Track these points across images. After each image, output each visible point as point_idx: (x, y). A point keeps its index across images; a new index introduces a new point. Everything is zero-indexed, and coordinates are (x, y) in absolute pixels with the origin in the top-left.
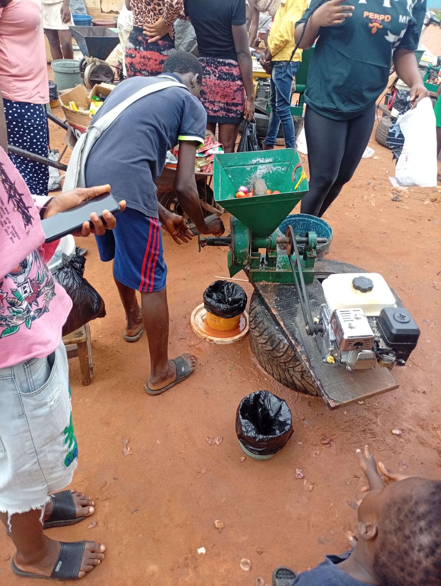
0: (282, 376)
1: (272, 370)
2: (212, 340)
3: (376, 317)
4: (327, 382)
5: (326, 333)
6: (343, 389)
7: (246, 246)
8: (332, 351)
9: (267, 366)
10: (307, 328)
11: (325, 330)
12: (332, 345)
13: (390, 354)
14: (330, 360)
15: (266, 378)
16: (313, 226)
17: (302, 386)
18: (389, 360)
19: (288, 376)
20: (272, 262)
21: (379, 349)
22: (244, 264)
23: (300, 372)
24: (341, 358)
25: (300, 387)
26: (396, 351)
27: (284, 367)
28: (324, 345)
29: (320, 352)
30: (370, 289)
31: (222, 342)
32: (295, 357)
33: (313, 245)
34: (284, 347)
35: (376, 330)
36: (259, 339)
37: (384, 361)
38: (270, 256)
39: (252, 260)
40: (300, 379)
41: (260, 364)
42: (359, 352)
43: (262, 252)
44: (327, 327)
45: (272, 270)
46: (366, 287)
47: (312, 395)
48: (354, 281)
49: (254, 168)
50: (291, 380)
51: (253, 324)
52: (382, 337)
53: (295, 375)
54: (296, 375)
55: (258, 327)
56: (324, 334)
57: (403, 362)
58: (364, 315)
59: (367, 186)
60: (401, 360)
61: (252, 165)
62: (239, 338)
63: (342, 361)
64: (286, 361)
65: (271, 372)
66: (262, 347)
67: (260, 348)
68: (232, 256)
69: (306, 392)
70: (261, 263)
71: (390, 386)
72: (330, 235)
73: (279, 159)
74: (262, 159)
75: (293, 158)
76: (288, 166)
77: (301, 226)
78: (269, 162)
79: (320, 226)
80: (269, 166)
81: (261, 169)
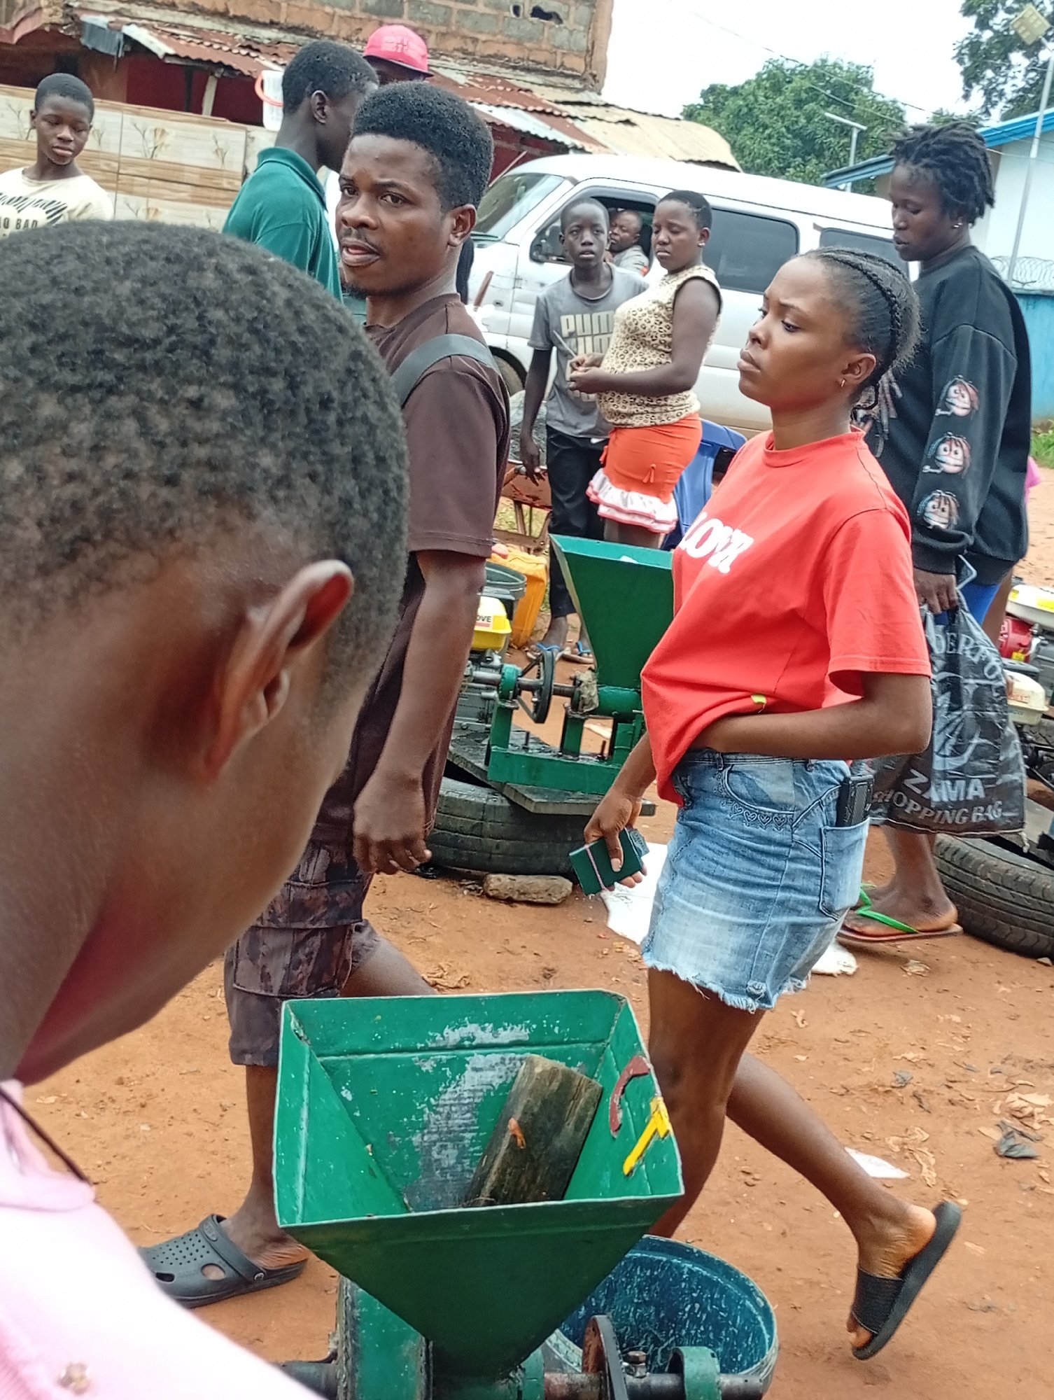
49: (449, 1063)
59: (896, 1093)
61: (443, 1049)
72: (767, 1337)
73: (556, 1030)
74: (483, 1029)
75: (613, 1028)
76: (594, 1061)
77: (638, 1286)
78: (514, 1039)
79: (721, 1294)
80: (513, 1055)
81: (481, 1070)
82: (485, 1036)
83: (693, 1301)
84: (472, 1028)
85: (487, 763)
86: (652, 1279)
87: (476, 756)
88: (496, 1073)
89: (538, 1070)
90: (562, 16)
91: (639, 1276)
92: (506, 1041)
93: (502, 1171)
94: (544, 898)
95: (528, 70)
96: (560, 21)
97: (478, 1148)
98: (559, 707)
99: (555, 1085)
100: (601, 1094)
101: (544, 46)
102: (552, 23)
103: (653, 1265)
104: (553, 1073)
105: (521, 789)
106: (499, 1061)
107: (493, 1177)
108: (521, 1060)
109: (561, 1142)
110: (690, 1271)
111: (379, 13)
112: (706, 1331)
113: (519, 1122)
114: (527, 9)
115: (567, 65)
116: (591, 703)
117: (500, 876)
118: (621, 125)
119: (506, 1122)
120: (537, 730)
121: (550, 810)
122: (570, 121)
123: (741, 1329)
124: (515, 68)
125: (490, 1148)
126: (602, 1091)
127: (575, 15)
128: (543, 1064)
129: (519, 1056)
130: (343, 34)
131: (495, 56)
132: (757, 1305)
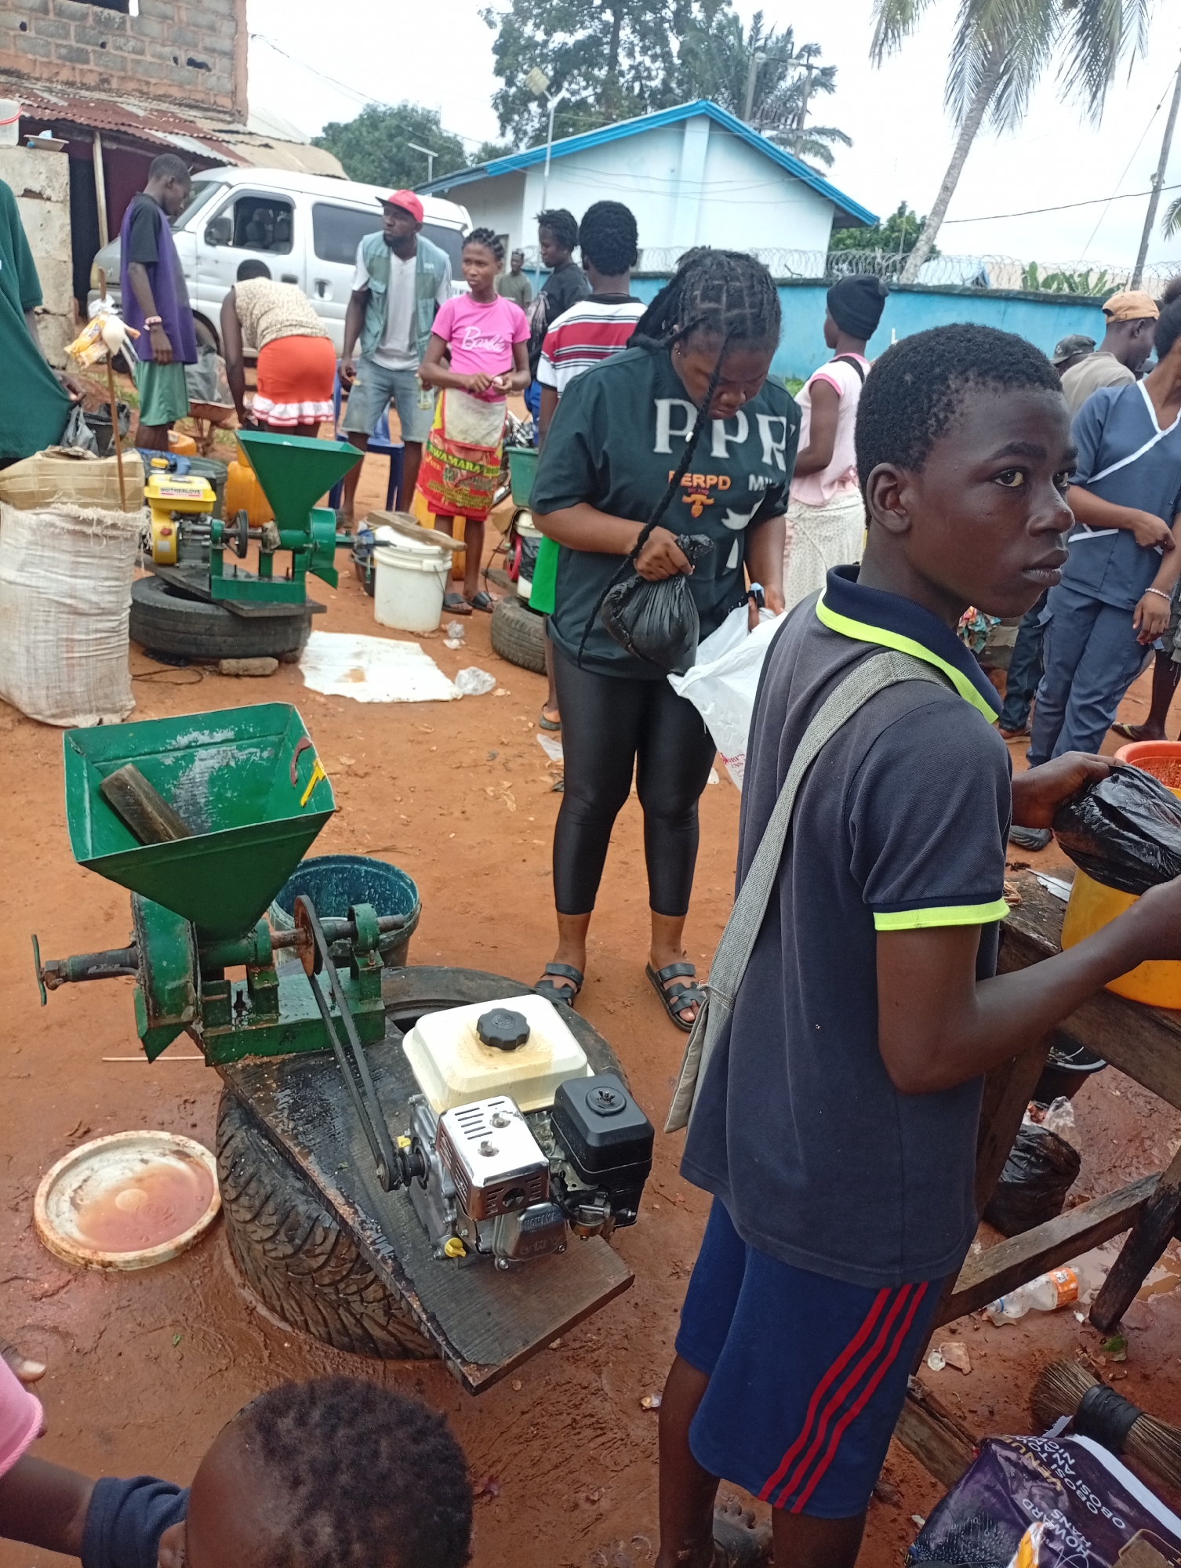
0: (331, 1325)
1: (302, 1312)
2: (110, 1264)
3: (549, 1109)
4: (453, 1315)
5: (431, 1177)
6: (496, 1324)
7: (186, 970)
8: (454, 1223)
9: (286, 1306)
10: (380, 1171)
11: (430, 1167)
12: (451, 1207)
13: (597, 1202)
14: (451, 1249)
15: (287, 1340)
16: (368, 882)
17: (392, 1339)
18: (596, 1217)
19: (349, 1320)
20: (266, 999)
21: (567, 1195)
22: (184, 1018)
23: (379, 1301)
24: (478, 1239)
25: (387, 1344)
26: (608, 1190)
27: (334, 1297)
28: (434, 1212)
29: (426, 1230)
30: (523, 1039)
31: (142, 1260)
32: (359, 1262)
33: (370, 940)
34: (325, 1238)
35: (552, 1143)
36: (254, 1228)
37: (585, 1221)
38: (257, 987)
39: (206, 1004)
40: (383, 1321)
41: (265, 1303)
42: (520, 1215)
43: (236, 976)
44: (432, 1158)
45: (267, 1021)
46: (513, 1037)
47: (424, 1357)
48: (480, 1025)
49: (183, 757)
50: (359, 1331)
51: (230, 1189)
52: (569, 1159)
53: (369, 1311)
54: (371, 1314)
55: (247, 1195)
56: (427, 1179)
57: (630, 1214)
58: (515, 1110)
59: (490, 763)
60: (623, 1211)
61: (178, 749)
62: (195, 1237)
63: (481, 1247)
64: (338, 1278)
65: (300, 1319)
66: (265, 1252)
67: (259, 1255)
68: (147, 1002)
69: (405, 1354)
70: (235, 1007)
71: (614, 1282)
72: (413, 896)
73: (251, 730)
74: (203, 735)
75: (288, 724)
76: (278, 745)
78: (224, 738)
79: (386, 881)
80: (225, 748)
81: (205, 760)
82: (204, 738)
83: (370, 888)
84: (195, 735)
85: (210, 588)
86: (343, 880)
87: (202, 585)
88: (216, 760)
90: (210, 66)
92: (219, 740)
94: (259, 672)
95: (191, 107)
96: (209, 70)
98: (254, 548)
101: (200, 88)
102: (203, 71)
103: (343, 871)
105: (235, 602)
106: (217, 753)
108: (230, 750)
110: (366, 871)
111: (71, 60)
114: (183, 60)
115: (219, 103)
116: (275, 542)
117: (230, 660)
118: (262, 149)
120: (240, 562)
121: (257, 614)
122: (225, 144)
123: (399, 899)
124: (180, 105)
127: (219, 64)
129: (228, 748)
130: (45, 76)
131: (164, 96)
132: (406, 883)
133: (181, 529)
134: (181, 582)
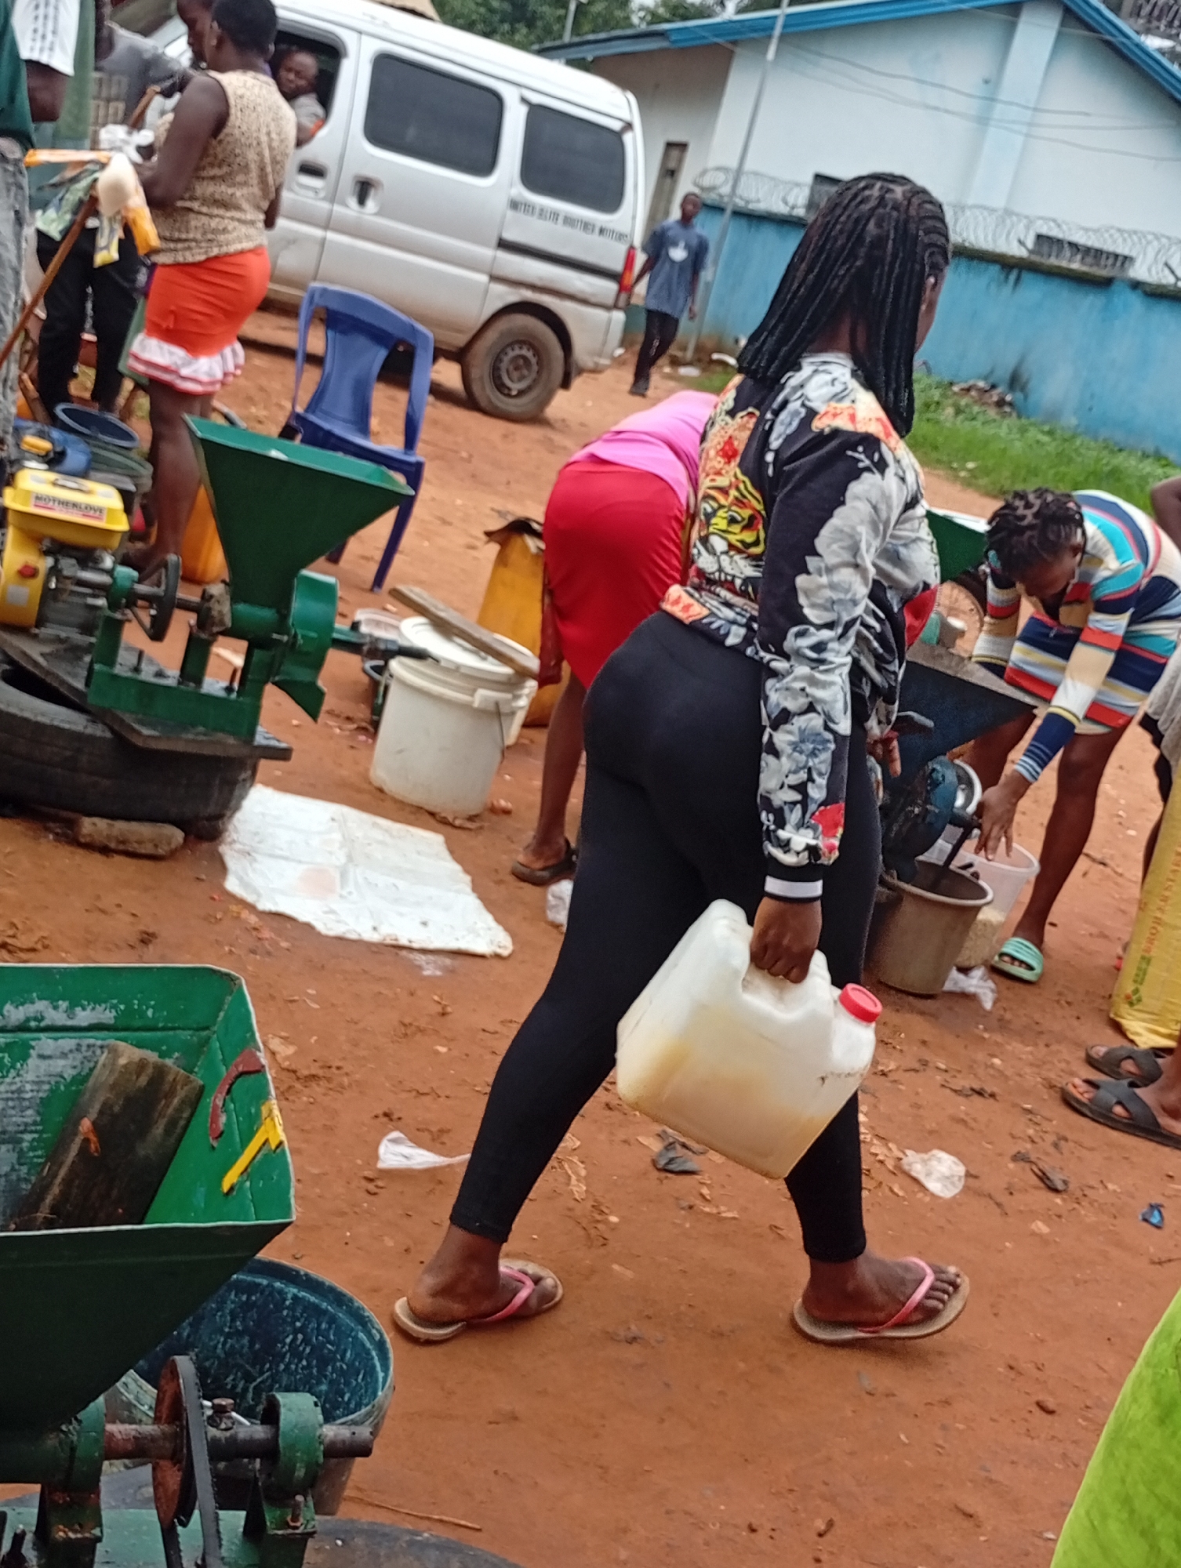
16: (294, 1319)
38: (57, 1533)
49: (8, 1047)
61: (2, 1030)
72: (381, 1375)
73: (150, 1013)
74: (56, 1008)
75: (222, 1014)
76: (196, 1052)
77: (232, 1312)
78: (95, 1021)
79: (330, 1323)
80: (92, 1041)
81: (49, 1057)
82: (56, 1016)
83: (296, 1332)
84: (41, 1006)
85: (87, 684)
87: (75, 676)
88: (69, 1062)
89: (123, 1061)
91: (233, 1302)
92: (84, 1024)
93: (68, 1182)
94: (148, 849)
97: (40, 1153)
98: (181, 624)
99: (143, 1081)
100: (201, 1092)
103: (253, 1288)
104: (142, 1065)
105: (128, 718)
106: (74, 1047)
107: (56, 1190)
108: (102, 1047)
109: (144, 1150)
110: (295, 1298)
112: (309, 1366)
113: (94, 1123)
116: (222, 622)
117: (96, 820)
119: (77, 1122)
120: (151, 648)
121: (163, 745)
123: (350, 1365)
125: (54, 1155)
126: (202, 1089)
128: (129, 1053)
129: (99, 1043)
132: (370, 1336)
133: (54, 571)
134: (36, 664)
